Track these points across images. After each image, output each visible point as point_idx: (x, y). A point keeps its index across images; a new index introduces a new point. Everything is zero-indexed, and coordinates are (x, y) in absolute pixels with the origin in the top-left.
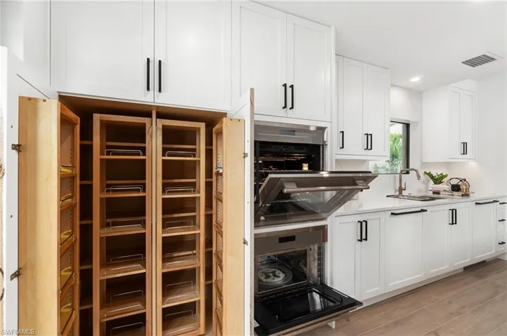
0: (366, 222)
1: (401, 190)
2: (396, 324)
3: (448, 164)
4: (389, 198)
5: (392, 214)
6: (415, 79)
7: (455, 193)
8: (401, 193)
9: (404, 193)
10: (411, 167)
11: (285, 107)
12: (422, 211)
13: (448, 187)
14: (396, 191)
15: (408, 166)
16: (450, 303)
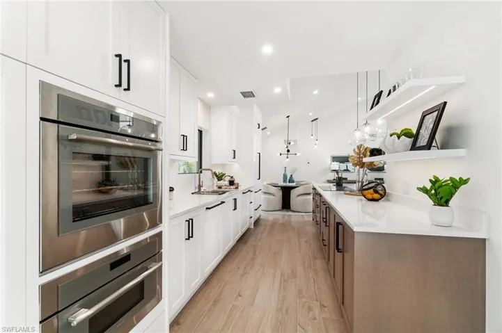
0: (192, 220)
1: (200, 187)
2: (215, 302)
3: (223, 165)
4: (194, 195)
5: (207, 208)
6: (211, 95)
7: (232, 187)
8: (200, 190)
9: (202, 189)
10: (203, 168)
11: (120, 85)
12: (223, 202)
13: (227, 183)
14: (196, 188)
15: (201, 167)
16: (238, 268)
